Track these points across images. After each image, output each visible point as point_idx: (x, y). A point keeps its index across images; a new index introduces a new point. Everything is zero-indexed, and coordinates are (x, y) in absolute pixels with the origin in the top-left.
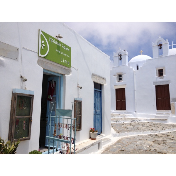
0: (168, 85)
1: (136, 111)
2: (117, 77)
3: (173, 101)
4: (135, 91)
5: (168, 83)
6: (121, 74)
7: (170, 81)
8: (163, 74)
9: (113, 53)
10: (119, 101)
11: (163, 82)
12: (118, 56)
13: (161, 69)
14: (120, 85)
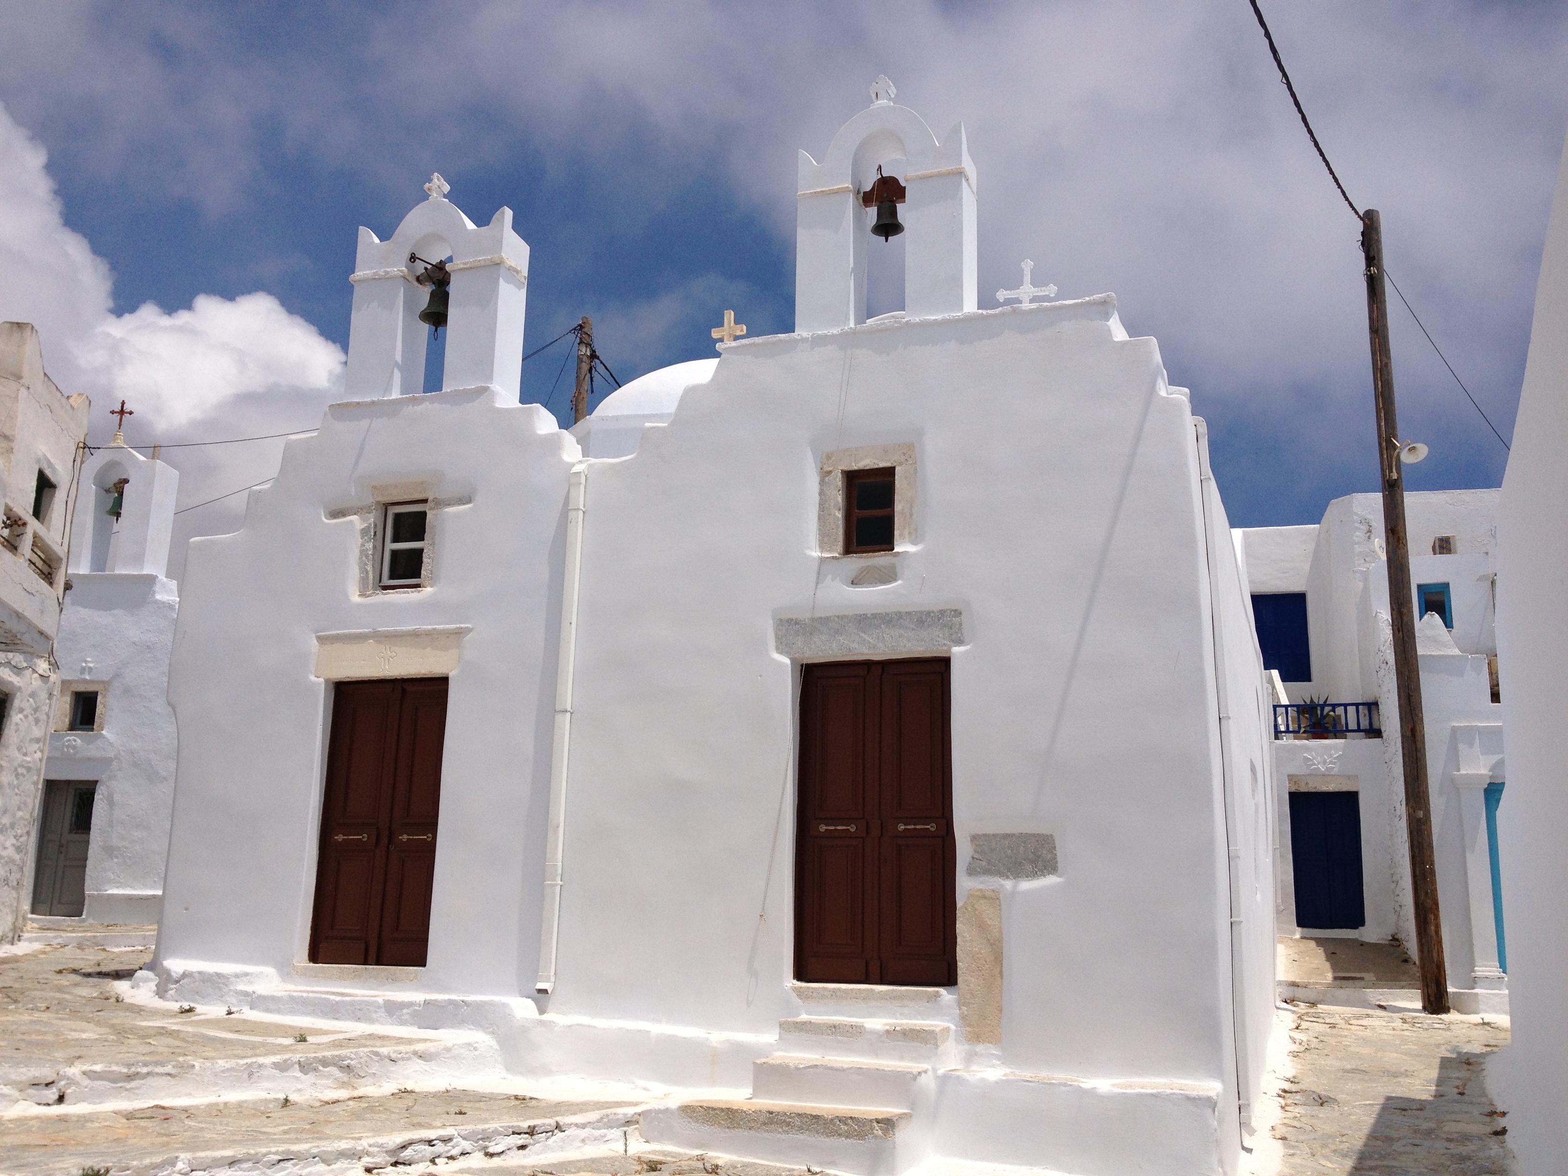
0: (944, 663)
1: (540, 991)
2: (369, 527)
3: (987, 872)
4: (559, 717)
5: (939, 637)
6: (425, 501)
7: (961, 613)
8: (896, 533)
9: (358, 230)
10: (365, 839)
11: (891, 621)
12: (416, 283)
13: (876, 467)
14: (396, 631)
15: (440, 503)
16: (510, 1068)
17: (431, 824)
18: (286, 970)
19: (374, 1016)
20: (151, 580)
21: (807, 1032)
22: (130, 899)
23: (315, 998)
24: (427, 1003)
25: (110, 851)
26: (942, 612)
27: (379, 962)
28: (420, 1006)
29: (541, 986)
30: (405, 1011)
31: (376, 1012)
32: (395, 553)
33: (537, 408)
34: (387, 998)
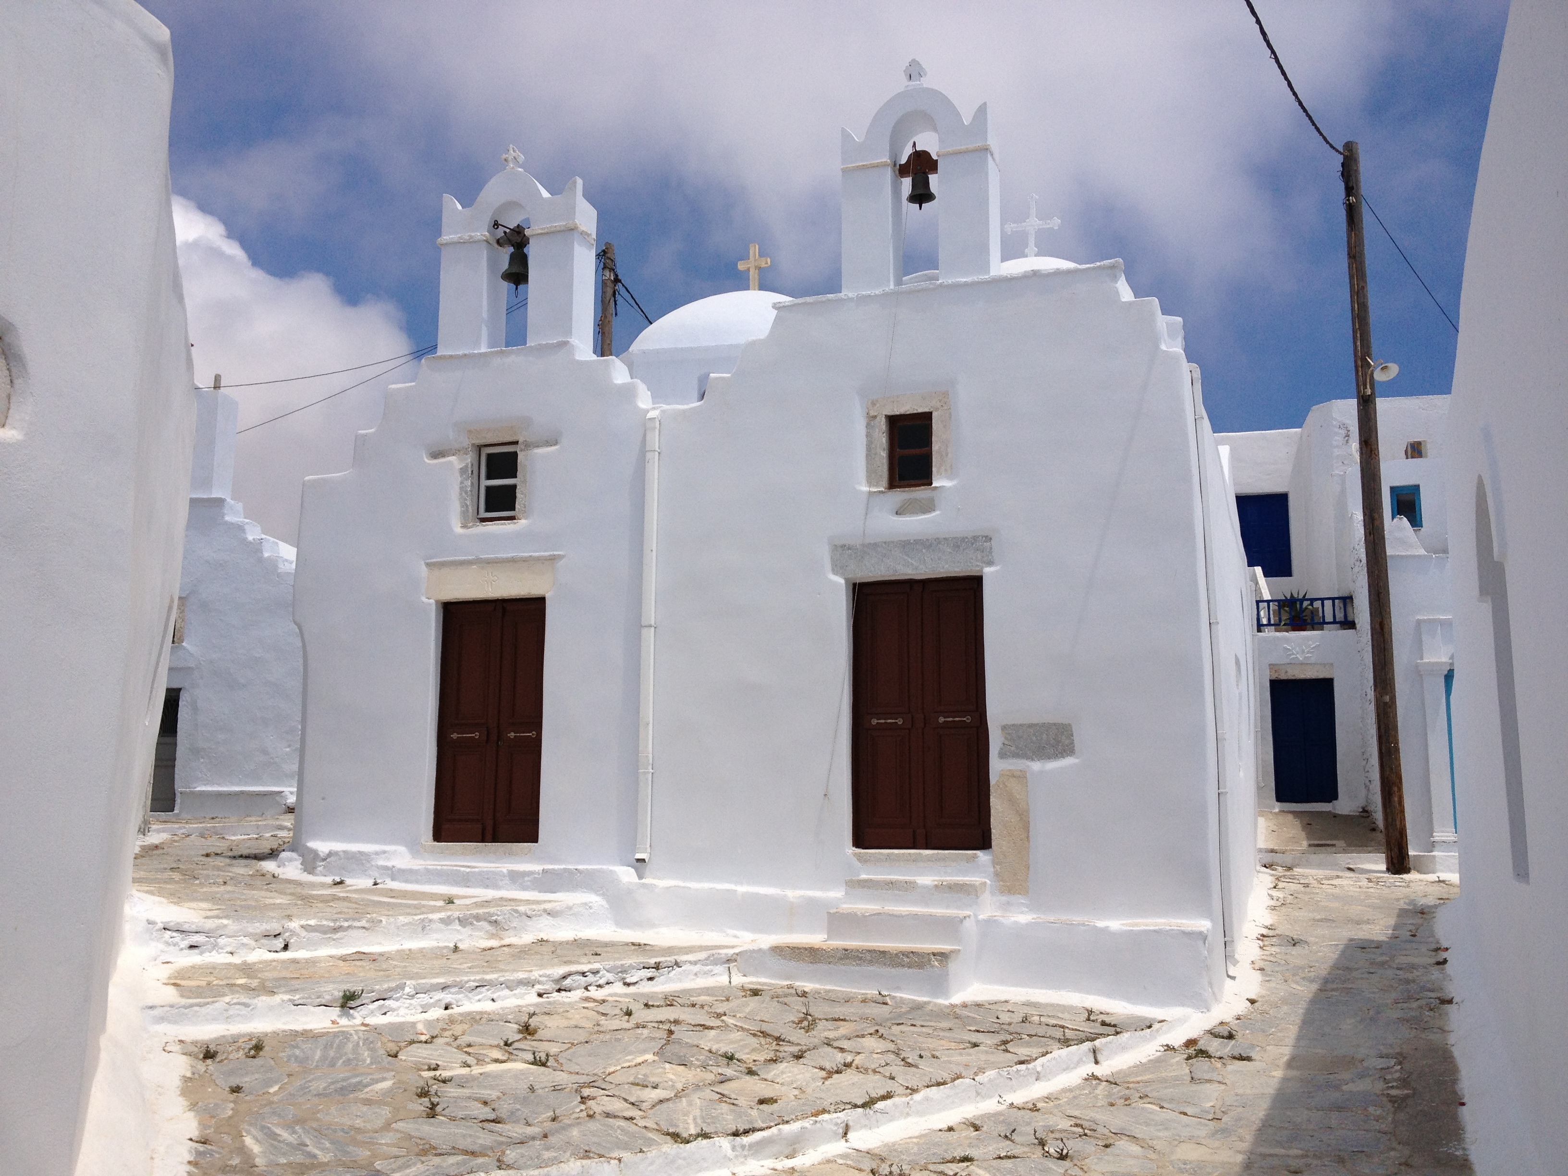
0: (977, 581)
1: (638, 860)
2: (466, 466)
3: (1016, 755)
4: (644, 631)
5: (972, 559)
6: (516, 443)
7: (991, 539)
8: (934, 469)
9: (442, 196)
10: (477, 737)
11: (931, 545)
12: (496, 246)
13: (915, 412)
14: (497, 558)
15: (528, 445)
16: (619, 923)
17: (537, 723)
18: (415, 848)
19: (501, 883)
20: (220, 502)
21: (869, 888)
22: (219, 795)
23: (448, 870)
24: (544, 871)
25: (196, 751)
26: (975, 538)
27: (495, 840)
28: (539, 874)
29: (639, 856)
30: (526, 879)
31: (502, 880)
32: (489, 489)
33: (613, 360)
34: (510, 869)
